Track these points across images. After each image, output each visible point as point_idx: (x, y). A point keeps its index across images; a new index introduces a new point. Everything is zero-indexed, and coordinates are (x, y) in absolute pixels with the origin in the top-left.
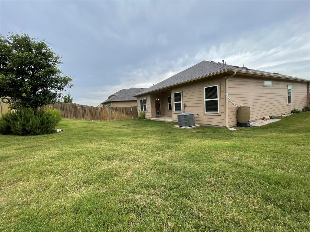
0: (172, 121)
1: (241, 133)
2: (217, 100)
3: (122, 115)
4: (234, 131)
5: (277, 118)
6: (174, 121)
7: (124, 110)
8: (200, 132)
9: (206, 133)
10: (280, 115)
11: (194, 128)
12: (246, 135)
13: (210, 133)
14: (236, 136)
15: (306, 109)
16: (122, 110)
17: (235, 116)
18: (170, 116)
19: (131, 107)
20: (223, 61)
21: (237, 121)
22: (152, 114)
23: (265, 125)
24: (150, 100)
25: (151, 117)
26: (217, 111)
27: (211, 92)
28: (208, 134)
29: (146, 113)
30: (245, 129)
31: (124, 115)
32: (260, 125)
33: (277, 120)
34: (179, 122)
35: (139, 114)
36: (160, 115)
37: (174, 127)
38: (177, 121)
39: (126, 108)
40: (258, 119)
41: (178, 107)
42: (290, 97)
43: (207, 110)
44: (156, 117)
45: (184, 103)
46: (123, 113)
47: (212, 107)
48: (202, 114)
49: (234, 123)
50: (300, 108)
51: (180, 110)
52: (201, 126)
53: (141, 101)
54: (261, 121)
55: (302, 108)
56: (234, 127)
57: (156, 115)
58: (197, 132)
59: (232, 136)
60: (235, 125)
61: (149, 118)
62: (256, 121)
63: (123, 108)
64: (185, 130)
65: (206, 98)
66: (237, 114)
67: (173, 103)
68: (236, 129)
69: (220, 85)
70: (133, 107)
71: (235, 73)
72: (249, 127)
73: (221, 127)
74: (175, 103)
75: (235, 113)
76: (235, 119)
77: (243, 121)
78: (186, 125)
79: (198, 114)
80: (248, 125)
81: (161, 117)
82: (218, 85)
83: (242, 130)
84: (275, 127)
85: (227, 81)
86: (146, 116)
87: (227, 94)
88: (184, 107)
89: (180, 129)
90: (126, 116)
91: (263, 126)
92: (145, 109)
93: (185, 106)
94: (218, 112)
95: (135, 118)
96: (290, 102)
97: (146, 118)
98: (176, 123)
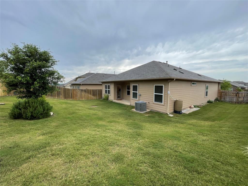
0: (130, 105)
1: (176, 119)
2: (162, 95)
3: (90, 96)
4: (172, 117)
5: (198, 107)
6: (131, 105)
7: (91, 91)
8: (150, 117)
9: (154, 118)
10: (201, 104)
11: (146, 113)
12: (179, 120)
13: (157, 118)
14: (173, 122)
15: (216, 100)
16: (89, 92)
17: (173, 106)
18: (129, 100)
19: (97, 90)
20: (167, 62)
21: (174, 109)
22: (114, 97)
23: (191, 113)
24: (113, 87)
25: (113, 99)
26: (162, 102)
27: (159, 89)
28: (156, 118)
29: (109, 96)
30: (179, 116)
31: (91, 96)
32: (188, 113)
33: (198, 109)
35: (103, 96)
36: (120, 98)
37: (132, 110)
38: (135, 106)
39: (93, 90)
40: (187, 108)
41: (135, 95)
42: (207, 92)
43: (156, 100)
44: (117, 100)
45: (139, 93)
46: (90, 94)
47: (158, 99)
48: (152, 103)
49: (172, 111)
50: (213, 99)
51: (136, 97)
52: (151, 111)
53: (106, 86)
54: (189, 109)
55: (214, 99)
56: (172, 113)
57: (117, 98)
58: (149, 117)
59: (170, 121)
60: (173, 112)
61: (111, 101)
62: (186, 111)
63: (90, 90)
64: (141, 114)
66: (174, 105)
67: (132, 92)
68: (173, 116)
69: (165, 85)
70: (98, 90)
71: (175, 79)
72: (181, 114)
73: (164, 113)
74: (133, 92)
75: (173, 104)
76: (173, 108)
77: (178, 110)
78: (141, 110)
79: (149, 103)
80: (181, 113)
81: (121, 100)
82: (163, 85)
83: (177, 116)
84: (196, 115)
85: (169, 83)
86: (109, 98)
87: (169, 92)
88: (139, 96)
89: (137, 113)
90: (93, 97)
91: (190, 113)
92: (109, 93)
93: (140, 95)
94: (163, 103)
95: (99, 99)
96: (207, 95)
97: (109, 100)
98: (133, 107)
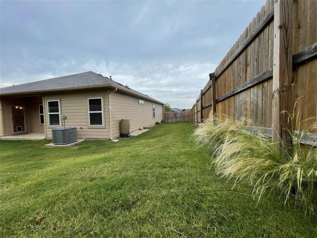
0: (45, 139)
1: (122, 143)
2: (101, 113)
4: (117, 142)
5: (147, 128)
6: (47, 138)
8: (82, 148)
9: (88, 148)
10: (150, 126)
11: (76, 145)
12: (126, 144)
13: (94, 147)
14: (118, 147)
15: (162, 121)
17: (118, 128)
18: (42, 132)
20: (110, 77)
21: (120, 132)
23: (140, 134)
26: (101, 123)
27: (95, 104)
28: (91, 148)
30: (126, 139)
32: (136, 135)
33: (147, 130)
34: (53, 138)
37: (47, 146)
38: (52, 138)
40: (136, 130)
41: (54, 120)
42: (154, 113)
43: (92, 123)
44: (14, 135)
45: (63, 114)
47: (96, 119)
48: (86, 127)
49: (118, 135)
50: (159, 121)
51: (58, 123)
52: (85, 141)
54: (138, 131)
55: (161, 121)
56: (117, 138)
57: (15, 131)
58: (79, 149)
59: (114, 147)
62: (134, 132)
64: (63, 149)
65: (91, 110)
66: (120, 126)
67: (47, 114)
68: (118, 140)
69: (104, 98)
71: (116, 89)
72: (129, 137)
73: (106, 140)
74: (50, 115)
75: (118, 125)
76: (118, 131)
77: (125, 132)
78: (65, 142)
79: (81, 128)
80: (129, 135)
82: (101, 98)
83: (123, 140)
84: (145, 135)
85: (110, 95)
87: (110, 107)
88: (63, 120)
89: (55, 148)
91: (139, 135)
93: (65, 118)
94: (103, 125)
96: (154, 116)
98: (49, 141)
